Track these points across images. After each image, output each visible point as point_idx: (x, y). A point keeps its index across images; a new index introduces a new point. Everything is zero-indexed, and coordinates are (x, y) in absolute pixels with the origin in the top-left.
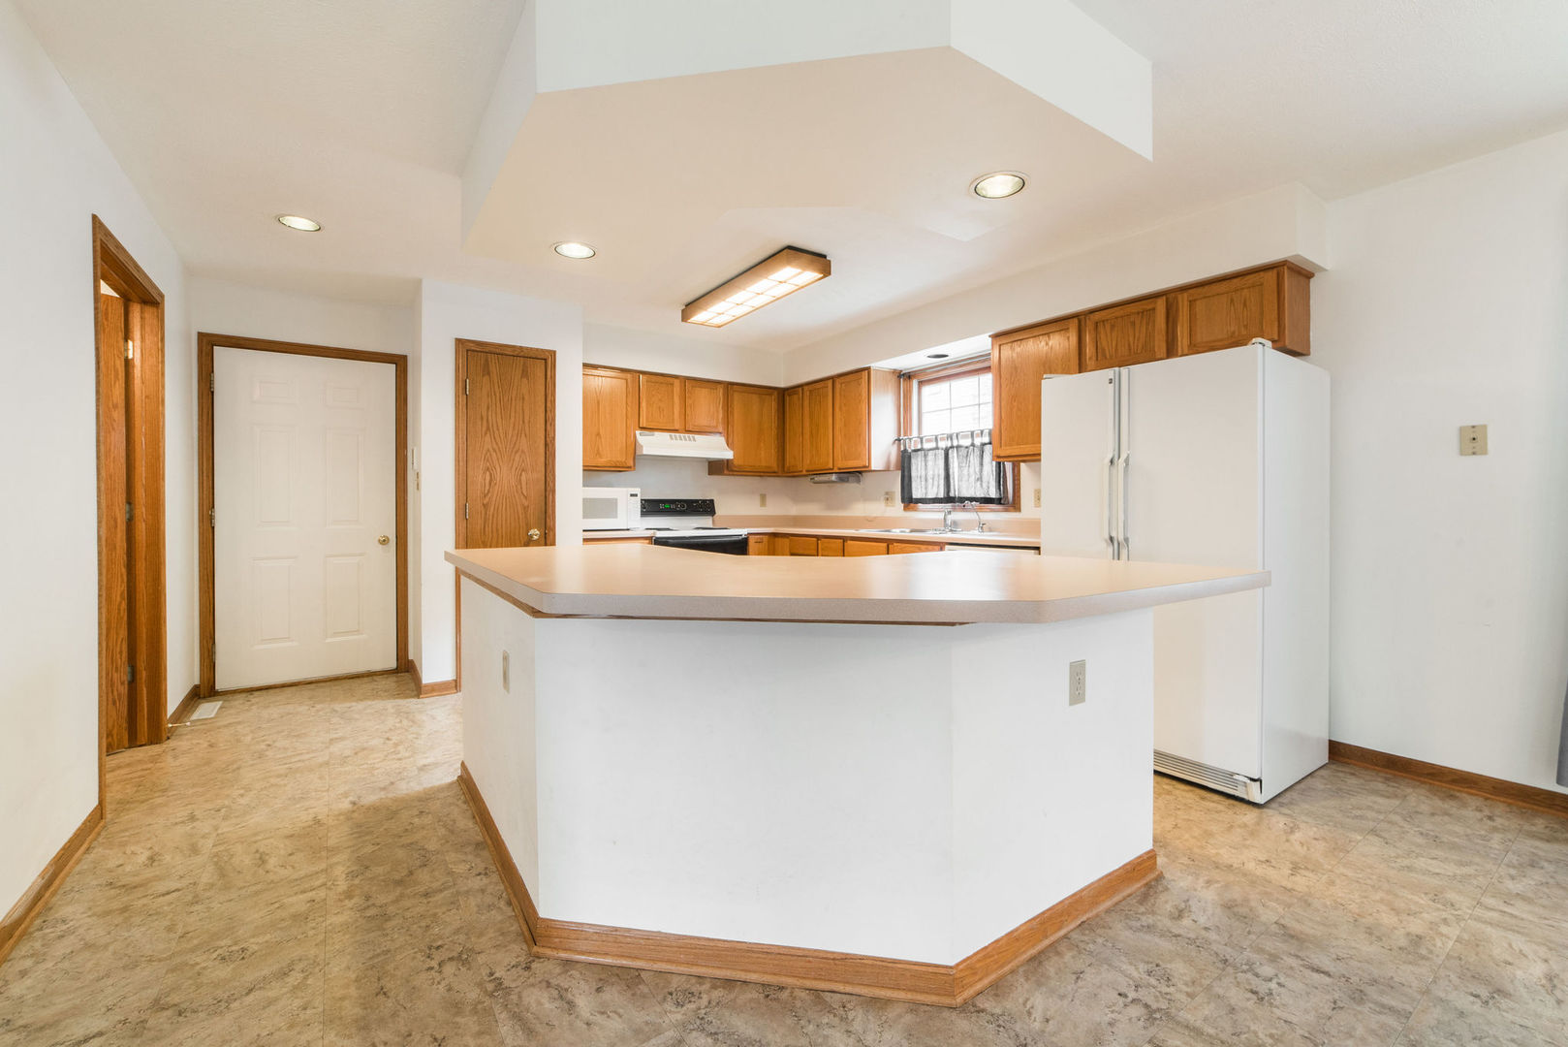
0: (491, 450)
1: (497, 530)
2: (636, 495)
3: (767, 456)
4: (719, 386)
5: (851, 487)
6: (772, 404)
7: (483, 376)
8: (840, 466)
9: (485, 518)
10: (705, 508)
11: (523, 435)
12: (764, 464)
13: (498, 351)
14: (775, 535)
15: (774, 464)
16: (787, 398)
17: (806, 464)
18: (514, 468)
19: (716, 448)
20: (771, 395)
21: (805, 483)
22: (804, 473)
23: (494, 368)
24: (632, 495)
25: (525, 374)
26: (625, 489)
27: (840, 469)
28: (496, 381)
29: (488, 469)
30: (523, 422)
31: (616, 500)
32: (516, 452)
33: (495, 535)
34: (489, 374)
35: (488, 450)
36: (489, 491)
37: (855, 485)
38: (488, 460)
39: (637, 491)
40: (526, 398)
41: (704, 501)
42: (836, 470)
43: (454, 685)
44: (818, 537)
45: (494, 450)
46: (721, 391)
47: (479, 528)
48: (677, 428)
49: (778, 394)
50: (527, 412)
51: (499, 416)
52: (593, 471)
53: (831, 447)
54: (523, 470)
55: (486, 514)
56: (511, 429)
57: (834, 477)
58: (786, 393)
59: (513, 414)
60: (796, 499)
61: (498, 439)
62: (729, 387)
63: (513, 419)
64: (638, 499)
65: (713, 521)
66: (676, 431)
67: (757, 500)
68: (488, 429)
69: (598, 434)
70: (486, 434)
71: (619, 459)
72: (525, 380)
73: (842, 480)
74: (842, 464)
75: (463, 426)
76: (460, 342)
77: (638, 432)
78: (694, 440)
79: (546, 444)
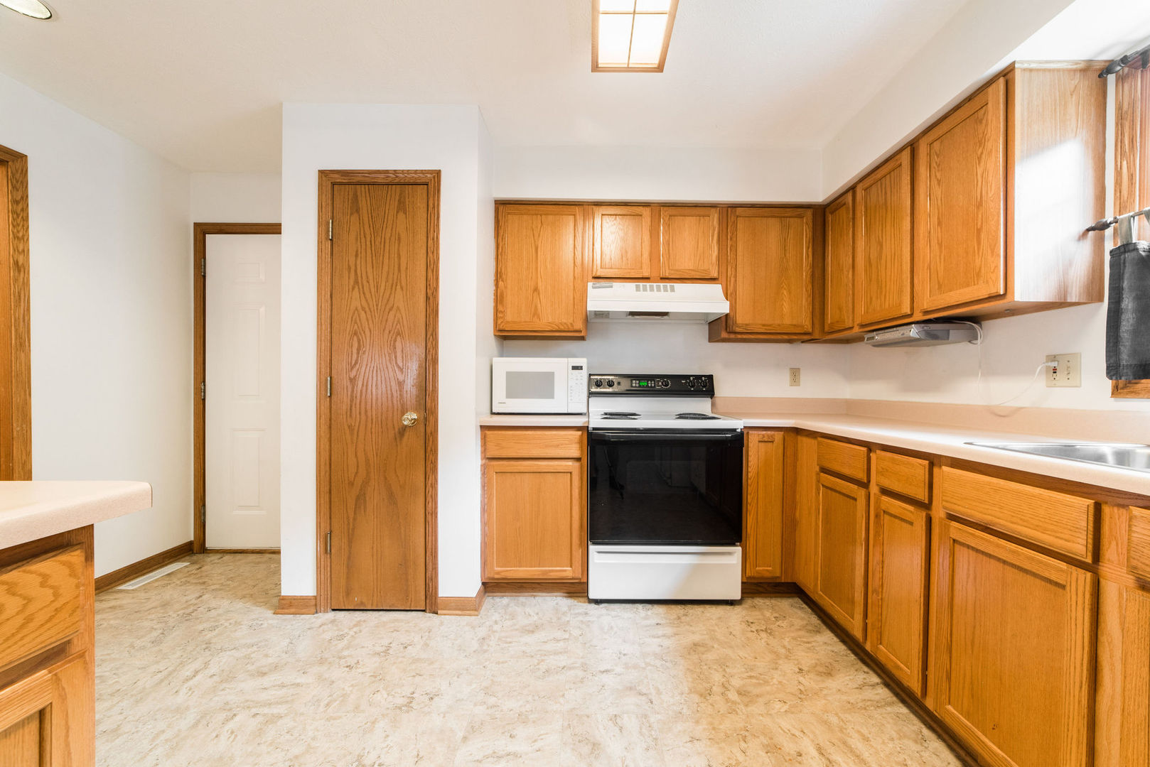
0: (359, 308)
1: (366, 411)
2: (581, 368)
3: (795, 311)
4: (713, 210)
5: (955, 351)
6: (804, 229)
7: (352, 214)
8: (926, 306)
9: (352, 396)
10: (702, 386)
11: (398, 287)
12: (787, 321)
13: (368, 180)
14: (797, 431)
15: (805, 321)
16: (830, 218)
17: (862, 313)
18: (387, 332)
19: (711, 300)
20: (800, 217)
21: (863, 349)
22: (856, 330)
23: (363, 203)
24: (575, 368)
25: (401, 207)
26: (565, 360)
27: (926, 312)
28: (366, 219)
29: (356, 334)
30: (399, 270)
31: (553, 373)
32: (391, 309)
33: (363, 417)
34: (358, 211)
35: (356, 309)
36: (356, 363)
37: (964, 347)
38: (356, 323)
39: (581, 361)
40: (403, 236)
41: (698, 377)
42: (918, 316)
43: (313, 602)
44: (870, 446)
45: (363, 309)
46: (716, 216)
47: (344, 407)
48: (646, 274)
49: (814, 215)
50: (403, 254)
51: (369, 265)
52: (508, 336)
53: (907, 267)
54: (398, 334)
55: (353, 391)
56: (384, 279)
57: (913, 332)
58: (827, 210)
59: (386, 261)
60: (851, 375)
61: (368, 295)
62: (729, 212)
63: (386, 268)
64: (584, 372)
65: (713, 405)
66: (646, 279)
67: (786, 377)
68: (356, 282)
69: (536, 290)
70: (353, 289)
71: (565, 321)
72: (401, 215)
73: (933, 337)
74: (933, 299)
75: (327, 279)
76: (323, 174)
77: (590, 285)
78: (673, 290)
79: (427, 298)
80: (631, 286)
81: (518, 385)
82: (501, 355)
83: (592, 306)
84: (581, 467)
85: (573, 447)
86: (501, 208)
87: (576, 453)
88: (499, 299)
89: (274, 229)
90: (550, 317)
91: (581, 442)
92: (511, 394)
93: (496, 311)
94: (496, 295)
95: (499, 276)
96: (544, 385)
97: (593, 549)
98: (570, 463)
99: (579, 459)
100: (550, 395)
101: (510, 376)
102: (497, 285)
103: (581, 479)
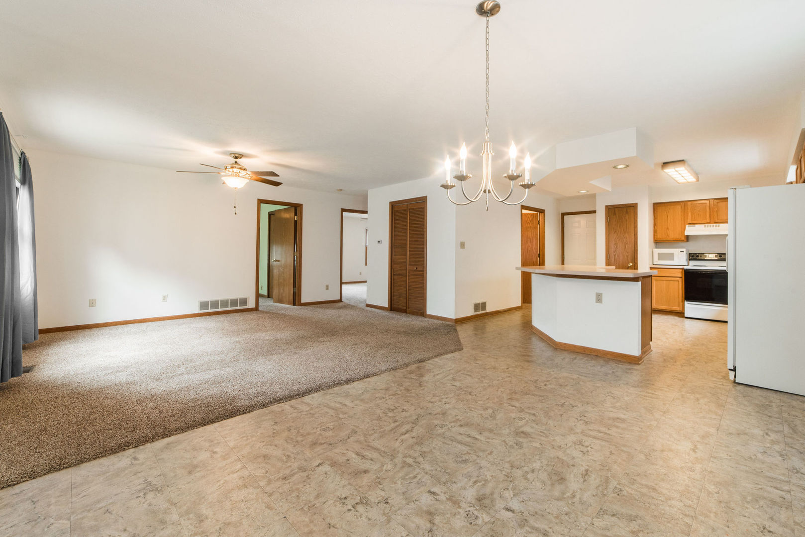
1: (618, 263)
2: (683, 252)
7: (614, 215)
9: (614, 259)
11: (627, 233)
13: (618, 207)
18: (624, 243)
23: (617, 212)
24: (681, 252)
25: (627, 212)
26: (677, 249)
28: (618, 216)
29: (615, 244)
30: (627, 229)
31: (674, 253)
32: (624, 238)
34: (615, 213)
35: (615, 238)
36: (615, 251)
38: (615, 241)
39: (684, 250)
40: (628, 220)
45: (617, 238)
47: (613, 262)
50: (628, 224)
51: (619, 227)
52: (658, 242)
56: (623, 230)
59: (623, 225)
61: (618, 234)
63: (623, 228)
64: (685, 252)
66: (708, 223)
68: (615, 231)
69: (668, 228)
70: (614, 233)
71: (678, 237)
72: (627, 214)
75: (608, 231)
76: (606, 206)
77: (687, 226)
78: (719, 226)
79: (634, 235)
80: (703, 225)
81: (661, 256)
82: (656, 248)
83: (686, 233)
84: (682, 280)
85: (679, 274)
86: (655, 205)
87: (681, 276)
88: (655, 232)
89: (594, 212)
90: (672, 236)
91: (682, 272)
92: (659, 259)
93: (654, 235)
94: (654, 230)
95: (655, 225)
96: (671, 257)
97: (686, 303)
98: (678, 278)
99: (681, 277)
100: (673, 259)
101: (659, 254)
102: (654, 227)
103: (682, 283)
